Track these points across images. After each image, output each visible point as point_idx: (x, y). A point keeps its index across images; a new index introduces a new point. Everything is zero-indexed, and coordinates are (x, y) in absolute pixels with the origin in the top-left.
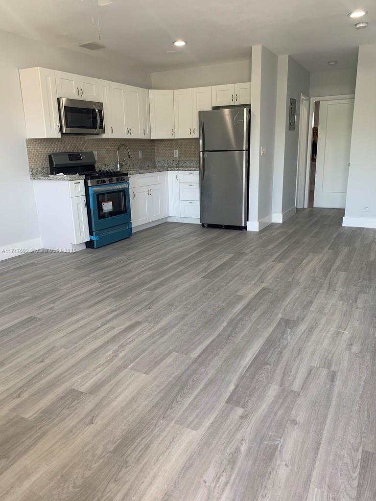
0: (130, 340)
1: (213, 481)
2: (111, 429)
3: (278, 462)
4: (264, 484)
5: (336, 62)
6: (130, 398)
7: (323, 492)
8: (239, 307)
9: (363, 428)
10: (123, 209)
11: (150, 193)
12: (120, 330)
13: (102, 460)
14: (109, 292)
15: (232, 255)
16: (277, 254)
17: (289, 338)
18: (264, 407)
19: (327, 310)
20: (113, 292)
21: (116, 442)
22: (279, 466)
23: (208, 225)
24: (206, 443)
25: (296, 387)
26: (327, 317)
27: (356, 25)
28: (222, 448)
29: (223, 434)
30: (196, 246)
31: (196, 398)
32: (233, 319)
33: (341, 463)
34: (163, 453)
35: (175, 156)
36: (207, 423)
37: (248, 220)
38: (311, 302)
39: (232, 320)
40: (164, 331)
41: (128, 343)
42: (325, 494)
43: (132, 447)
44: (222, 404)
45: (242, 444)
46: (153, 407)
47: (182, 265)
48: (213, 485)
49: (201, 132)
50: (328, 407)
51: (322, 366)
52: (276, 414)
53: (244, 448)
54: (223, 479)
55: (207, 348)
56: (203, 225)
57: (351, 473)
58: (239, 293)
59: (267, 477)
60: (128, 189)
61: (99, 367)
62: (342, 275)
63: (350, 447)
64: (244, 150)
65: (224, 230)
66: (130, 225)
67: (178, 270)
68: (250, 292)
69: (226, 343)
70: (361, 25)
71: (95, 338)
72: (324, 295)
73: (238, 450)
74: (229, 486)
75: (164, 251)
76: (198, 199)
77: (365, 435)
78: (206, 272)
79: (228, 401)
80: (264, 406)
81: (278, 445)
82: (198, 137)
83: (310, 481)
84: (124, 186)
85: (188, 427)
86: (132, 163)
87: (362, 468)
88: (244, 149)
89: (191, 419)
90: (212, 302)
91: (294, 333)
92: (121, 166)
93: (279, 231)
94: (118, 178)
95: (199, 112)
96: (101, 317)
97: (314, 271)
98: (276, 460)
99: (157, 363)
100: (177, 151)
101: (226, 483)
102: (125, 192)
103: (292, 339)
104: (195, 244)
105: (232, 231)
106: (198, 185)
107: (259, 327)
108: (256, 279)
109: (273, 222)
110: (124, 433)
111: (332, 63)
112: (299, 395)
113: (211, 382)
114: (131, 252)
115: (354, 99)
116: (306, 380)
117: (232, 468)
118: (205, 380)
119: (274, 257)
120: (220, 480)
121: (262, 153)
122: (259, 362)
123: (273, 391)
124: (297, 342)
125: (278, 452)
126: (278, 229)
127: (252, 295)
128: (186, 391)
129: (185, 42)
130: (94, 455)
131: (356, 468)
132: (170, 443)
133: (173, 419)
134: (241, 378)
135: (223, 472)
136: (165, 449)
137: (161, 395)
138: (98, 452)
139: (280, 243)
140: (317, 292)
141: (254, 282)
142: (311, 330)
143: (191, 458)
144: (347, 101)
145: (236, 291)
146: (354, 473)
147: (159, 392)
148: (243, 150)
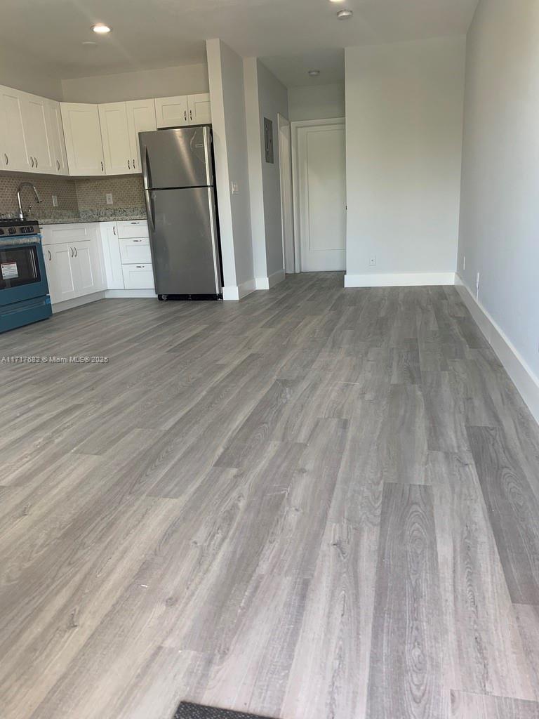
0: (68, 424)
1: (206, 540)
2: (55, 516)
3: (287, 508)
4: (271, 531)
5: (319, 72)
6: (78, 481)
7: (342, 526)
8: (221, 375)
9: (384, 464)
10: (35, 275)
11: (74, 253)
12: (52, 416)
13: (46, 549)
14: (27, 379)
15: (205, 326)
16: (266, 320)
17: (288, 396)
18: (263, 464)
19: (332, 367)
20: (34, 378)
21: (64, 527)
22: (288, 512)
23: (167, 297)
24: (193, 508)
25: (302, 438)
26: (332, 372)
27: (338, 14)
28: (215, 509)
29: (214, 495)
30: (152, 320)
31: (173, 468)
32: (215, 388)
33: (360, 497)
34: (135, 527)
35: (108, 203)
36: (191, 489)
37: (223, 286)
38: (313, 361)
39: (212, 389)
40: (117, 410)
41: (65, 428)
42: (345, 526)
43: (90, 528)
44: (209, 468)
45: (239, 501)
46: (113, 485)
47: (135, 342)
48: (206, 544)
49: (145, 164)
50: (341, 452)
51: (331, 415)
52: (279, 467)
53: (242, 504)
54: (219, 536)
55: (181, 419)
56: (160, 297)
57: (373, 503)
58: (219, 363)
59: (274, 524)
60: (40, 245)
61: (26, 457)
62: (348, 333)
63: (370, 482)
64: (209, 186)
65: (191, 302)
66: (47, 300)
67: (130, 347)
68: (234, 360)
69: (208, 411)
70: (344, 14)
71: (14, 428)
72: (327, 353)
73: (235, 507)
74: (227, 541)
75: (105, 329)
76: (150, 260)
77: (386, 469)
78: (171, 346)
79: (217, 464)
80: (263, 462)
81: (284, 494)
82: (141, 172)
83: (326, 518)
84: (34, 239)
85: (165, 496)
86: (43, 212)
87: (385, 497)
88: (208, 184)
89: (169, 488)
90: (184, 374)
91: (294, 392)
92: (25, 215)
93: (266, 297)
94: (23, 228)
95: (139, 133)
96: (18, 406)
97: (314, 332)
98: (284, 508)
99: (113, 442)
100: (111, 195)
101: (223, 540)
102: (36, 248)
103: (291, 397)
104: (151, 319)
105: (203, 302)
106: (148, 240)
107: (249, 391)
108: (241, 347)
109: (257, 289)
110: (76, 517)
111: (314, 73)
112: (306, 445)
113: (192, 450)
114: (54, 335)
115: (345, 124)
116: (313, 431)
117: (229, 525)
118: (184, 449)
119: (264, 322)
120: (215, 538)
121: (233, 190)
122: (253, 423)
123: (272, 448)
124: (299, 399)
125: (285, 500)
126: (264, 296)
127: (237, 362)
128: (157, 463)
129: (109, 27)
130: (32, 546)
131: (378, 498)
132: (143, 516)
133: (144, 493)
134: (231, 441)
135: (218, 529)
136: (137, 522)
137: (124, 472)
138: (40, 542)
139: (269, 309)
140: (319, 352)
141: (238, 350)
142: (314, 387)
143: (174, 524)
144: (337, 127)
145: (216, 361)
146: (375, 503)
147: (121, 470)
148: (207, 186)
